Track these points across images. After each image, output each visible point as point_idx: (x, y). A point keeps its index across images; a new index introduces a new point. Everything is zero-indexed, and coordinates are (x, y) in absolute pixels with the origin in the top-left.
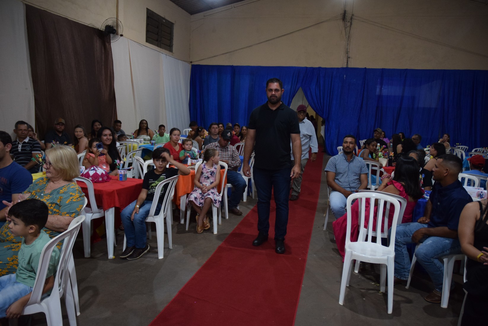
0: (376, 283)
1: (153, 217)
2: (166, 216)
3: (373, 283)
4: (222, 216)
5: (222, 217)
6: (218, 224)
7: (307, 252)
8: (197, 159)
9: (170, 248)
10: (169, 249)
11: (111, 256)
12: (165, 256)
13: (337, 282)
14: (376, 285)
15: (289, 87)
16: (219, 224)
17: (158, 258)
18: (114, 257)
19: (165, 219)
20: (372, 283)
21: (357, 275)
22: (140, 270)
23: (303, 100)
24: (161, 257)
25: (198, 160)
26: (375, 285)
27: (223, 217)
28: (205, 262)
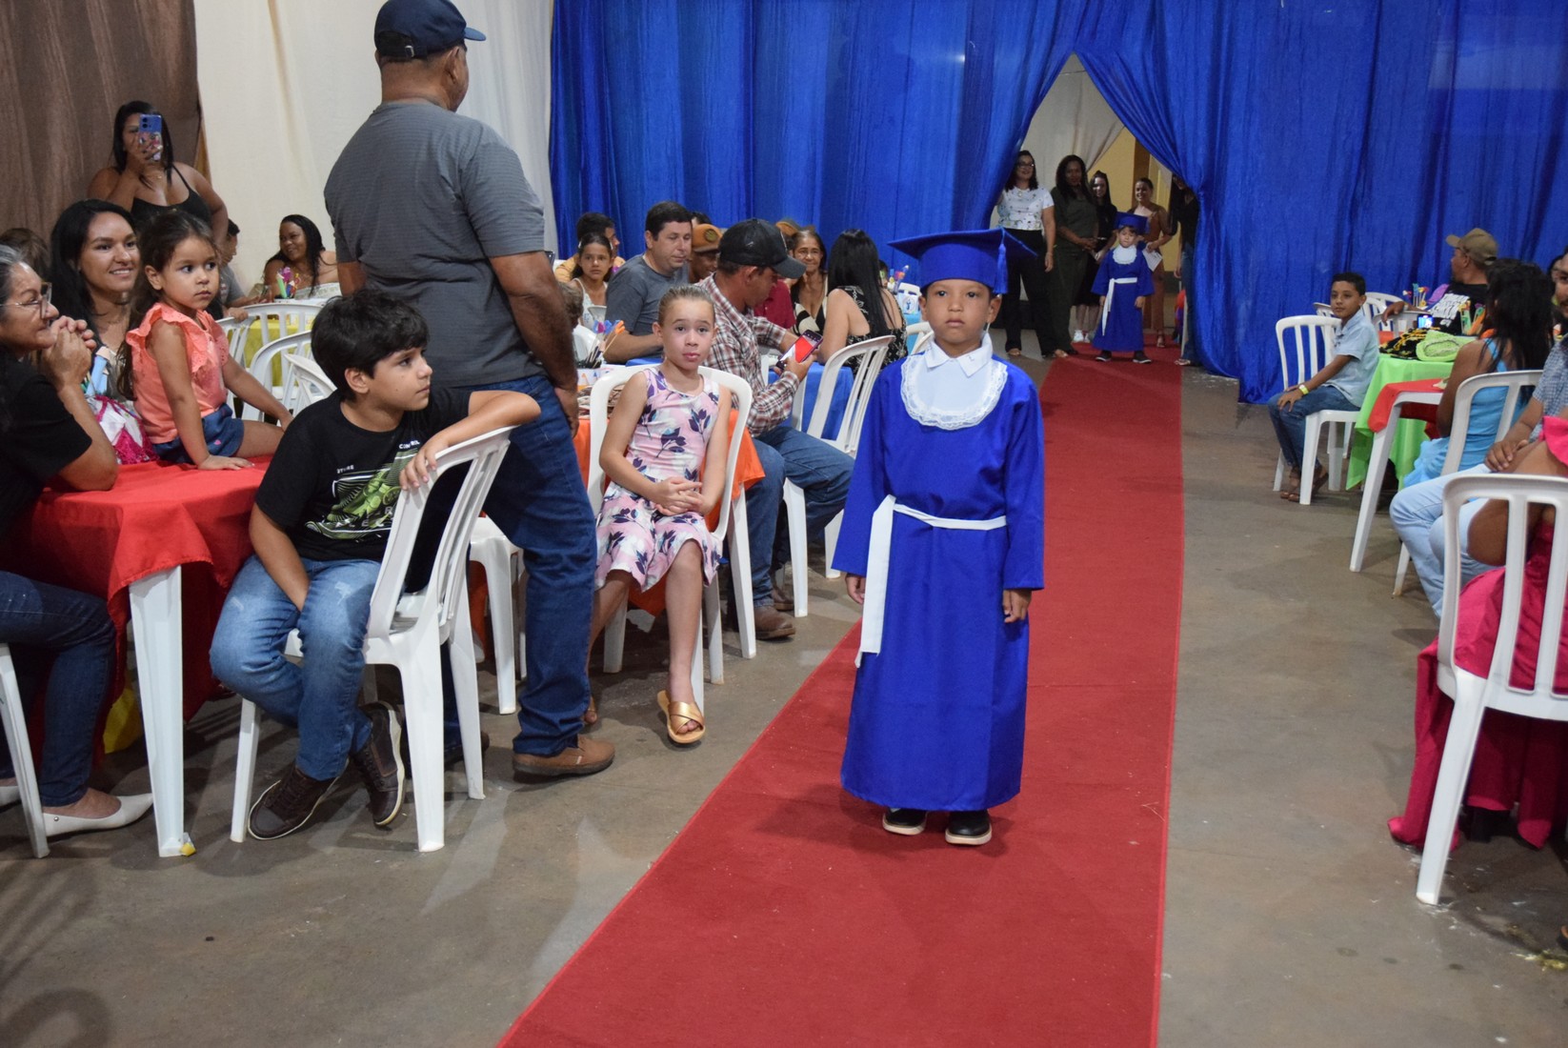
0: (1548, 957)
1: (385, 638)
2: (452, 633)
3: (1531, 958)
4: (727, 643)
5: (725, 647)
6: (707, 681)
7: (1162, 810)
8: (598, 366)
9: (473, 794)
10: (469, 798)
11: (172, 840)
12: (449, 838)
13: (1341, 951)
14: (1551, 967)
15: (1016, 59)
16: (714, 681)
17: (415, 846)
18: (188, 848)
19: (445, 649)
20: (1526, 954)
21: (1439, 915)
22: (320, 910)
23: (1076, 124)
24: (431, 838)
25: (597, 370)
26: (1542, 964)
27: (733, 651)
28: (649, 867)
